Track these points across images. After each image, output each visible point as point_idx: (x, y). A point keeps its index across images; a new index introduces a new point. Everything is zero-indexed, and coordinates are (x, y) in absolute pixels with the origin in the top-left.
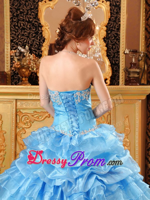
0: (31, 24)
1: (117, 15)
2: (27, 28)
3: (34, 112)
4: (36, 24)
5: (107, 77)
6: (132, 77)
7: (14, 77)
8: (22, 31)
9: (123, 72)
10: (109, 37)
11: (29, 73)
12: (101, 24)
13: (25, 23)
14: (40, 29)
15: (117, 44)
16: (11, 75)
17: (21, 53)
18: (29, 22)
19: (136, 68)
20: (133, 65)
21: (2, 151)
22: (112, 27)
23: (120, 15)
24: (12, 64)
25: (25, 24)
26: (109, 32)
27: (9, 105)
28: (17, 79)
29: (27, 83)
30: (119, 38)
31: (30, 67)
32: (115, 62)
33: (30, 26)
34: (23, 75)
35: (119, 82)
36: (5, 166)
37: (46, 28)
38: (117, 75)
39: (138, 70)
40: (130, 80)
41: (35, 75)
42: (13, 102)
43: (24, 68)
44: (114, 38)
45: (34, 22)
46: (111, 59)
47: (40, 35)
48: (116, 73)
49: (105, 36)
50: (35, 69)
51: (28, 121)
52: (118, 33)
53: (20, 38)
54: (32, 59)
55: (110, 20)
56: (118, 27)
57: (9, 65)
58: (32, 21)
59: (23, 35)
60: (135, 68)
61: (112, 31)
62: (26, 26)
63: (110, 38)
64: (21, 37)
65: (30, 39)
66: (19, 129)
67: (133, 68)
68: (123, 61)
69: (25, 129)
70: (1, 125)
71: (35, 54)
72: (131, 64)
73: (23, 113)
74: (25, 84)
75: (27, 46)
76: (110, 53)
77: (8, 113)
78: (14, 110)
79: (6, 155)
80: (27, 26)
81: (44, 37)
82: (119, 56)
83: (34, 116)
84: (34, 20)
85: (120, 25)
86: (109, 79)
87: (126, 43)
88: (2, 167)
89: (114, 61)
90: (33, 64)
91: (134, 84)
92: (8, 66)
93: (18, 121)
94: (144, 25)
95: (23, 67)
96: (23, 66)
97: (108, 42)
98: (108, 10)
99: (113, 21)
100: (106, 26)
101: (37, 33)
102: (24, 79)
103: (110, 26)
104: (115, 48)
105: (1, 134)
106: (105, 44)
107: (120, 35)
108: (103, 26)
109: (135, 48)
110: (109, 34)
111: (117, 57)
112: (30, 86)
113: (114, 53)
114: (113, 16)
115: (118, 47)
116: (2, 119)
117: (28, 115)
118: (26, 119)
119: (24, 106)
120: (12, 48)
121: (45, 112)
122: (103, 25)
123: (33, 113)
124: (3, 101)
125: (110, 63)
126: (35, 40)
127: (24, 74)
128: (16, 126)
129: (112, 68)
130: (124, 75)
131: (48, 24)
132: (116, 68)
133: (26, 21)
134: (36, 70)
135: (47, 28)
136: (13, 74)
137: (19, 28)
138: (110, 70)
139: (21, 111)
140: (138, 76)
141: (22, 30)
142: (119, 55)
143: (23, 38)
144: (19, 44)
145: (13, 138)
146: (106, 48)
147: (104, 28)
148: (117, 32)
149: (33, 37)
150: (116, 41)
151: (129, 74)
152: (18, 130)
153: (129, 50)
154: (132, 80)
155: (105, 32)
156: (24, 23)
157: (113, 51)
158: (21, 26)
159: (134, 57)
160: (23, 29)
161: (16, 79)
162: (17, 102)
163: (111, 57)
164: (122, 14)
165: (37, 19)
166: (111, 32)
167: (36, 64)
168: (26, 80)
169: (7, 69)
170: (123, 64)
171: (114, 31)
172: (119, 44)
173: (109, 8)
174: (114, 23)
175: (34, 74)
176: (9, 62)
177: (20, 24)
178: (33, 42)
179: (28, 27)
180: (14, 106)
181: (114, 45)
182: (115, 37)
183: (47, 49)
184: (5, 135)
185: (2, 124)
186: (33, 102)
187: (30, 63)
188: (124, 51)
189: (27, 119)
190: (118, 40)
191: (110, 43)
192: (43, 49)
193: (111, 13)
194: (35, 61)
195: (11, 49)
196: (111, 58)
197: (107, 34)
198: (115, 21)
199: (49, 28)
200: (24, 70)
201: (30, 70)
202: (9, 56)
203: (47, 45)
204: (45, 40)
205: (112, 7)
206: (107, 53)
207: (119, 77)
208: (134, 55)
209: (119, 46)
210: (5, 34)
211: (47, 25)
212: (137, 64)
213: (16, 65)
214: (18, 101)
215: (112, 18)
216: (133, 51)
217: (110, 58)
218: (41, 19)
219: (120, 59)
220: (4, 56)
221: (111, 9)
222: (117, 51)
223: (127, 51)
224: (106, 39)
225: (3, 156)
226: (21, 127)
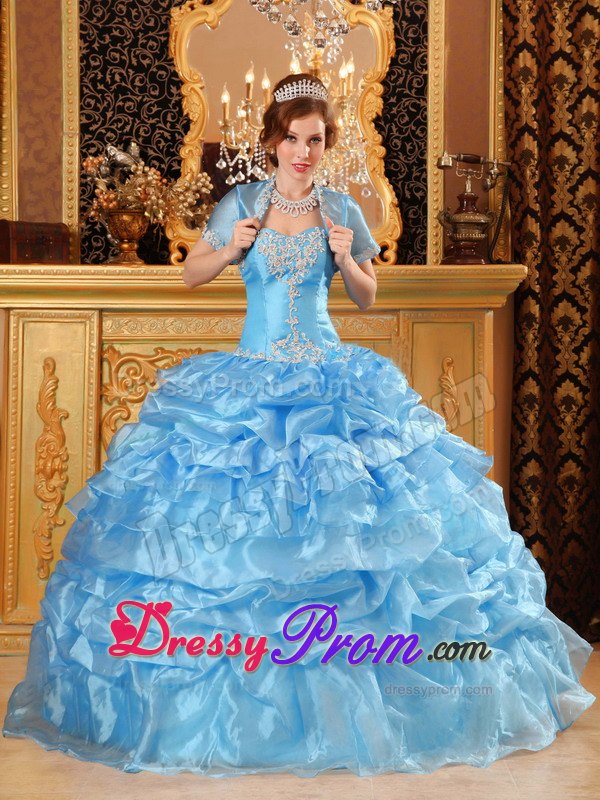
0: (146, 75)
1: (417, 48)
2: (134, 87)
3: (156, 350)
4: (161, 76)
5: (388, 242)
6: (466, 240)
7: (90, 243)
8: (116, 98)
9: (437, 227)
10: (394, 116)
11: (141, 229)
12: (368, 77)
13: (127, 72)
14: (174, 90)
15: (417, 137)
16: (83, 237)
17: (114, 165)
18: (139, 68)
19: (478, 211)
20: (465, 202)
21: (57, 474)
22: (400, 86)
23: (426, 47)
24: (84, 200)
25: (129, 76)
26: (393, 100)
27: (80, 328)
28: (101, 247)
29: (136, 257)
30: (425, 118)
31: (148, 209)
32: (412, 195)
33: (141, 81)
34: (125, 234)
35: (425, 257)
36: (64, 523)
37: (192, 89)
38: (419, 234)
39: (482, 219)
40: (458, 248)
41: (161, 233)
42: (89, 318)
43: (129, 213)
44: (407, 118)
45: (155, 70)
46: (399, 186)
47: (174, 111)
48: (417, 229)
49: (380, 114)
50: (160, 216)
51: (138, 378)
52: (422, 103)
53: (111, 118)
54: (154, 182)
55: (394, 62)
56: (419, 84)
57: (76, 203)
58: (149, 66)
59: (121, 110)
60: (473, 210)
61: (400, 96)
62: (129, 83)
63: (396, 119)
64: (113, 115)
65: (143, 122)
66: (110, 404)
67: (467, 211)
68: (437, 192)
69: (129, 404)
70: (54, 390)
71: (158, 170)
72: (461, 198)
73: (122, 353)
74: (131, 262)
75: (133, 144)
76: (396, 166)
77: (74, 354)
78: (95, 344)
79: (68, 486)
80: (133, 81)
81: (187, 115)
82: (423, 176)
83: (157, 363)
84: (157, 63)
85: (426, 77)
86: (395, 246)
87: (445, 134)
88: (56, 525)
89: (410, 190)
90: (158, 198)
91: (470, 261)
92: (71, 208)
93: (106, 380)
94: (501, 80)
95: (124, 207)
96: (123, 204)
97: (390, 130)
98: (387, 32)
99: (404, 67)
100: (383, 83)
101: (164, 104)
102: (126, 246)
103: (396, 80)
104: (412, 151)
105: (56, 420)
106: (379, 138)
107: (426, 110)
108: (371, 83)
109: (473, 151)
110: (394, 105)
111: (417, 179)
112: (144, 268)
113: (410, 167)
114: (404, 52)
115: (420, 147)
116: (57, 373)
117: (138, 359)
118: (131, 372)
119: (126, 333)
120: (84, 151)
121: (191, 350)
122: (372, 78)
123: (153, 353)
124: (60, 316)
125: (397, 196)
126: (160, 125)
127: (126, 230)
128: (101, 397)
129: (401, 211)
130: (441, 235)
131: (200, 74)
132: (415, 213)
133: (131, 66)
134: (164, 217)
135: (197, 87)
136: (87, 233)
137: (109, 89)
138: (396, 218)
139: (117, 347)
140: (483, 236)
141: (116, 93)
142: (425, 170)
143: (119, 120)
144: (108, 139)
145: (90, 434)
146: (382, 151)
147: (377, 88)
148: (419, 99)
149: (153, 117)
150: (414, 128)
151: (455, 231)
152: (106, 408)
153: (455, 156)
154: (465, 247)
155: (380, 101)
156: (124, 72)
157: (405, 159)
158: (113, 81)
159: (469, 177)
160: (122, 90)
161: (98, 249)
162: (104, 318)
163: (401, 177)
164: (431, 44)
165: (165, 60)
166: (399, 100)
167: (164, 198)
168: (130, 249)
169: (69, 215)
170: (437, 200)
171: (407, 96)
172: (425, 137)
173: (392, 26)
174: (407, 73)
175: (158, 231)
176: (76, 194)
177: (113, 75)
178: (153, 131)
179: (137, 83)
180: (95, 331)
181: (408, 139)
182: (412, 115)
183: (198, 152)
184: (65, 423)
185: (57, 388)
186: (152, 320)
187: (147, 194)
188: (440, 160)
189: (135, 374)
190: (422, 124)
191: (397, 134)
192: (184, 152)
193: (398, 42)
194: (161, 191)
195: (83, 156)
196: (400, 180)
197: (387, 106)
198: (410, 67)
199: (201, 88)
200: (125, 218)
201: (145, 217)
202: (76, 176)
203: (196, 141)
204: (192, 126)
205: (401, 24)
206: (385, 167)
207: (424, 240)
208: (470, 170)
209: (426, 145)
210: (65, 106)
211: (196, 78)
212: (478, 200)
213: (105, 200)
214: (107, 316)
215: (402, 56)
216: (465, 160)
217: (398, 182)
218: (177, 61)
219: (429, 186)
220: (59, 177)
221: (396, 30)
222: (418, 159)
223: (447, 160)
224: (382, 123)
225: (58, 490)
226: (114, 399)
